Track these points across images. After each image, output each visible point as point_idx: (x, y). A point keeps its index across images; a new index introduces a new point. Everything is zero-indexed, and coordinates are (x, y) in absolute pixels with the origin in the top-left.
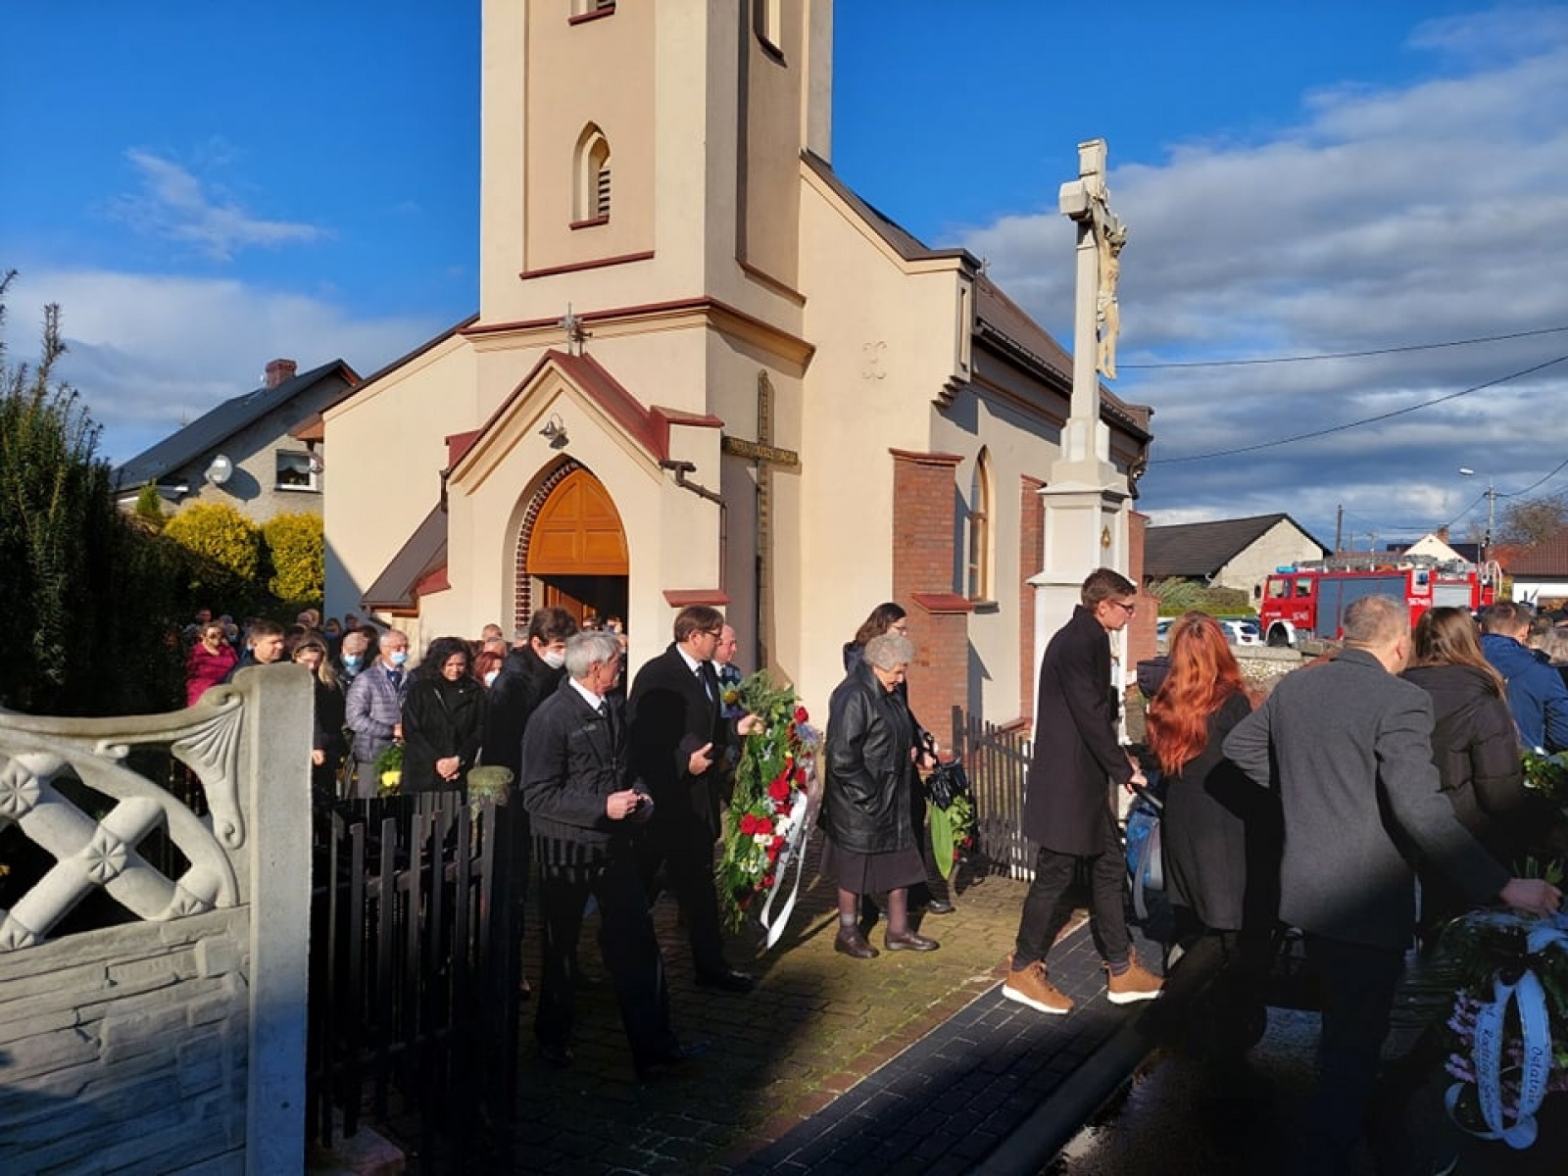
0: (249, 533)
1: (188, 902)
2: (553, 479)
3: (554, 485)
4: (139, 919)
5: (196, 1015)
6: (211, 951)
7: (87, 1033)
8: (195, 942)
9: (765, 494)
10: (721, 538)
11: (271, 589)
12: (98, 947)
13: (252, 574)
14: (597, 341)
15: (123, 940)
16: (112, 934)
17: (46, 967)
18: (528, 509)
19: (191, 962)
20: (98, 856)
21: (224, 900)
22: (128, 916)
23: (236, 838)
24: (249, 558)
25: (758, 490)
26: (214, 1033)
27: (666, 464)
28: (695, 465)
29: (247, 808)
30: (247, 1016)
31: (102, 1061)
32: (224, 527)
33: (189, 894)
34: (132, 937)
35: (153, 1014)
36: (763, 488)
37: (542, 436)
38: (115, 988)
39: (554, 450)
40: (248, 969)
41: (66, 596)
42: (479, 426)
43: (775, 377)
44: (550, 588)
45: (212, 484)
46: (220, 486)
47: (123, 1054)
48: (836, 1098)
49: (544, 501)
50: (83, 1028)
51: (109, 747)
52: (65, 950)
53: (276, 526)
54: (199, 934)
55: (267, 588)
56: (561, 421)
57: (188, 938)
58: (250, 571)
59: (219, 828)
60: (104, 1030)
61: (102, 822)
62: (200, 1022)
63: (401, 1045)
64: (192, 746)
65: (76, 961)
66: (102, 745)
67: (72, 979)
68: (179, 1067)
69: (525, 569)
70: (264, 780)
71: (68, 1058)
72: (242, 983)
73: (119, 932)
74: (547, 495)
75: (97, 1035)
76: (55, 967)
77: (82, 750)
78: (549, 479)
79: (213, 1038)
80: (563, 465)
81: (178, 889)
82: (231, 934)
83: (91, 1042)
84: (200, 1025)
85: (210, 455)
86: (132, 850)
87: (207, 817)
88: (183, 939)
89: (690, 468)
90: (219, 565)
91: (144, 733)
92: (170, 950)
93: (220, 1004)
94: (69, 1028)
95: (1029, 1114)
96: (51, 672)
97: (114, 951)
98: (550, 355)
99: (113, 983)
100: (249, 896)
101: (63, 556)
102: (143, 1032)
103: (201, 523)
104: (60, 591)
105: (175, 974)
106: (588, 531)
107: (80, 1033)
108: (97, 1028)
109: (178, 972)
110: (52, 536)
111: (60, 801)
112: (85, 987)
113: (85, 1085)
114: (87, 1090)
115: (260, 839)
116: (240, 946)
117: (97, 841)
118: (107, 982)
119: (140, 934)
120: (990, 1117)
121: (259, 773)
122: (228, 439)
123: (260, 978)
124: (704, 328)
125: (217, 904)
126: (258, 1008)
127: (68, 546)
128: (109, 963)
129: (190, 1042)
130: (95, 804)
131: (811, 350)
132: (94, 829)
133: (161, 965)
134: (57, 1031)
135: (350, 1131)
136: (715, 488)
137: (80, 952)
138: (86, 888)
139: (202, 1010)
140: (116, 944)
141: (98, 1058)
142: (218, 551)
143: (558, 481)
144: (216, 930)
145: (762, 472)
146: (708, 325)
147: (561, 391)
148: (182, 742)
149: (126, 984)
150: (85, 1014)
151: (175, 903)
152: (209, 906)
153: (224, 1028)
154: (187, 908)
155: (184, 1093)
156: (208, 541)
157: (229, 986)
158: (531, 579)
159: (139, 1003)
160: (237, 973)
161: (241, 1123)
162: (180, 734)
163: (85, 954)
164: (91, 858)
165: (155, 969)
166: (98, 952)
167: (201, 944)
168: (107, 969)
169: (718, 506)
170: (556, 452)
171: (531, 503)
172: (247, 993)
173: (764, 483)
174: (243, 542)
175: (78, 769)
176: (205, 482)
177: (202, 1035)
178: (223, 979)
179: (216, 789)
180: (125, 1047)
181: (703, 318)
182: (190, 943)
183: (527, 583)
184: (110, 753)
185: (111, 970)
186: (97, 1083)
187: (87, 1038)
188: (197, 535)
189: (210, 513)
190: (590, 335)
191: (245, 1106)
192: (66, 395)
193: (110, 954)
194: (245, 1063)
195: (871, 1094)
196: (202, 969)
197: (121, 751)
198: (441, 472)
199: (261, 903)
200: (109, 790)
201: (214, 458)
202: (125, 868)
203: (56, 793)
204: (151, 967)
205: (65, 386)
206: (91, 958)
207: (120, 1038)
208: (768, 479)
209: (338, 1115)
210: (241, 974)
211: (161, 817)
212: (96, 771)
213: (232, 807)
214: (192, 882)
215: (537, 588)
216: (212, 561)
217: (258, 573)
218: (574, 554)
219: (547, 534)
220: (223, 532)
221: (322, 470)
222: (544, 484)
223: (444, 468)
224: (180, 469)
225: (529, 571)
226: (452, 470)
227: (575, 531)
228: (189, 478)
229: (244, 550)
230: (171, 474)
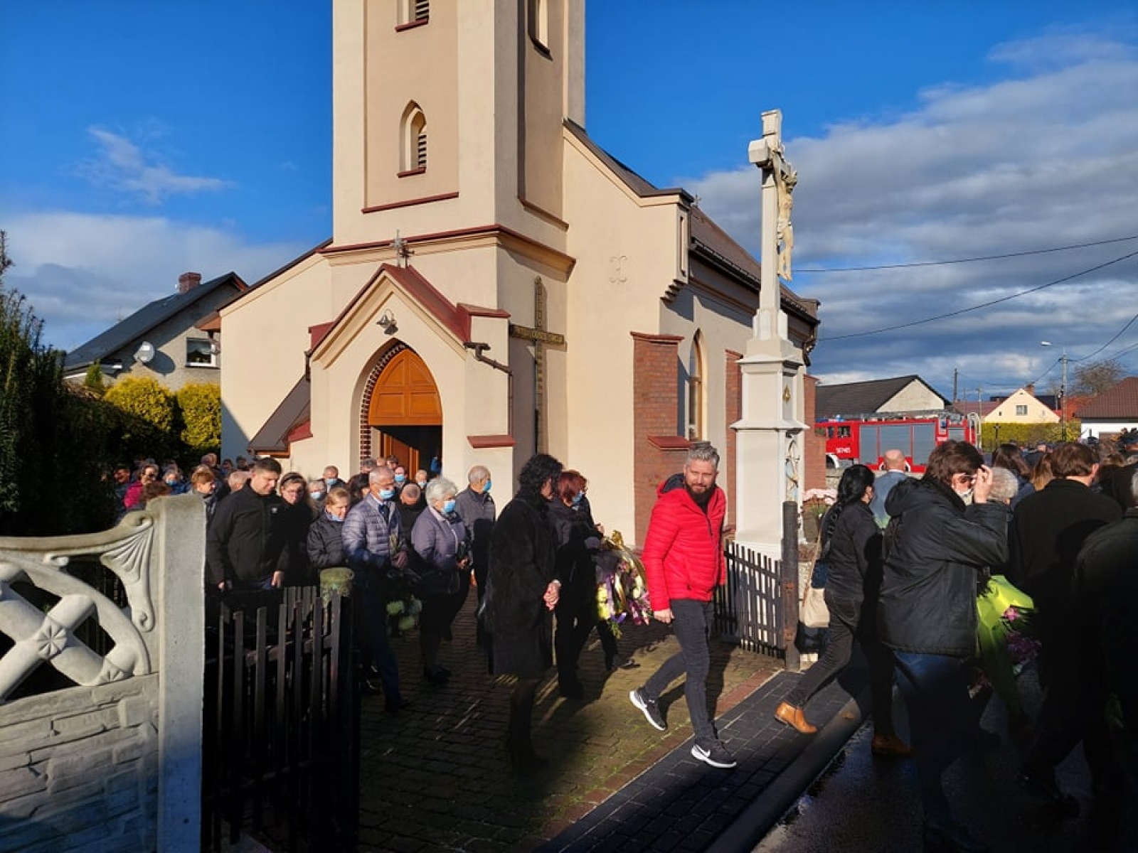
0: (166, 398)
1: (113, 672)
2: (387, 357)
3: (388, 361)
4: (76, 684)
5: (119, 756)
6: (129, 707)
7: (38, 770)
8: (118, 701)
9: (541, 365)
10: (509, 398)
11: (183, 439)
12: (44, 706)
13: (169, 428)
14: (418, 257)
15: (64, 700)
16: (56, 697)
17: (6, 722)
18: (369, 379)
19: (115, 716)
20: (45, 639)
21: (139, 669)
22: (69, 683)
23: (148, 624)
24: (166, 416)
25: (536, 363)
26: (132, 769)
27: (469, 345)
28: (490, 345)
29: (157, 601)
30: (157, 755)
31: (49, 791)
32: (149, 394)
33: (113, 666)
34: (71, 698)
35: (87, 756)
36: (539, 361)
37: (379, 326)
38: (59, 736)
39: (387, 336)
40: (157, 721)
41: (19, 447)
42: (333, 319)
43: (547, 282)
44: (385, 435)
45: (139, 363)
46: (145, 364)
47: (64, 786)
48: (595, 807)
49: (380, 372)
50: (35, 767)
51: (54, 558)
52: (20, 709)
53: (186, 392)
54: (122, 695)
55: (179, 438)
56: (393, 315)
57: (113, 698)
58: (167, 425)
59: (136, 617)
60: (50, 768)
61: (49, 614)
62: (122, 760)
63: (272, 775)
64: (115, 557)
65: (29, 716)
66: (48, 556)
67: (27, 731)
68: (106, 795)
69: (367, 422)
70: (169, 581)
71: (24, 789)
72: (153, 731)
73: (61, 695)
74: (382, 368)
75: (44, 771)
76: (12, 722)
77: (34, 561)
78: (384, 357)
79: (132, 772)
80: (394, 347)
81: (106, 662)
82: (145, 694)
83: (41, 777)
84: (124, 762)
85: (137, 342)
86: (71, 633)
87: (127, 608)
88: (109, 699)
89: (486, 347)
90: (144, 422)
91: (79, 548)
92: (99, 707)
93: (137, 746)
94: (24, 766)
95: (737, 816)
96: (10, 503)
97: (58, 709)
98: (385, 267)
99: (57, 733)
100: (158, 665)
101: (16, 417)
102: (79, 769)
103: (132, 391)
104: (14, 442)
105: (103, 725)
106: (413, 394)
107: (32, 770)
108: (45, 767)
109: (105, 724)
110: (7, 403)
111: (16, 599)
112: (36, 736)
113: (36, 809)
114: (36, 813)
115: (166, 624)
116: (151, 703)
117: (44, 628)
118: (53, 732)
119: (77, 696)
120: (708, 819)
121: (165, 576)
122: (149, 331)
123: (167, 727)
124: (495, 247)
125: (135, 673)
126: (165, 748)
127: (20, 410)
128: (54, 718)
129: (114, 776)
130: (43, 601)
131: (573, 262)
132: (43, 618)
133: (93, 719)
134: (15, 769)
135: (235, 839)
136: (504, 361)
137: (32, 710)
138: (37, 662)
139: (123, 752)
140: (58, 705)
141: (45, 789)
142: (144, 412)
143: (391, 358)
144: (134, 692)
145: (538, 350)
146: (498, 245)
147: (392, 293)
148: (108, 554)
149: (66, 733)
150: (36, 756)
151: (103, 672)
152: (129, 674)
153: (139, 765)
154: (111, 677)
155: (111, 814)
156: (136, 405)
157: (143, 733)
158: (372, 429)
159: (76, 746)
160: (149, 724)
161: (152, 835)
162: (106, 548)
163: (34, 712)
164: (39, 640)
165: (88, 722)
166: (45, 710)
167: (122, 702)
168: (52, 723)
169: (506, 375)
170: (389, 337)
171: (371, 374)
172: (157, 738)
173: (540, 358)
174: (162, 405)
175: (30, 575)
176: (135, 362)
177: (123, 770)
178: (139, 728)
179: (133, 587)
180: (65, 781)
181: (495, 240)
182: (114, 702)
183: (369, 432)
184: (54, 563)
185: (55, 723)
186: (44, 808)
187: (37, 774)
188: (128, 399)
189: (139, 385)
190: (413, 253)
191: (156, 823)
192: (16, 298)
193: (53, 712)
194: (155, 790)
195: (622, 803)
196: (123, 721)
197: (63, 561)
199: (166, 672)
200: (54, 590)
201: (141, 344)
202: (66, 646)
203: (13, 593)
204: (85, 721)
205: (16, 291)
206: (40, 714)
207: (62, 774)
208: (542, 354)
209: (226, 827)
210: (152, 724)
211: (93, 608)
212: (43, 576)
213: (145, 601)
214: (116, 657)
215: (376, 435)
216: (140, 419)
217: (173, 427)
218: (403, 411)
219: (383, 396)
220: (148, 398)
221: (219, 352)
222: (381, 360)
223: (307, 350)
224: (116, 352)
225: (370, 423)
226: (313, 351)
227: (402, 394)
228: (123, 358)
229: (163, 410)
230: (109, 356)
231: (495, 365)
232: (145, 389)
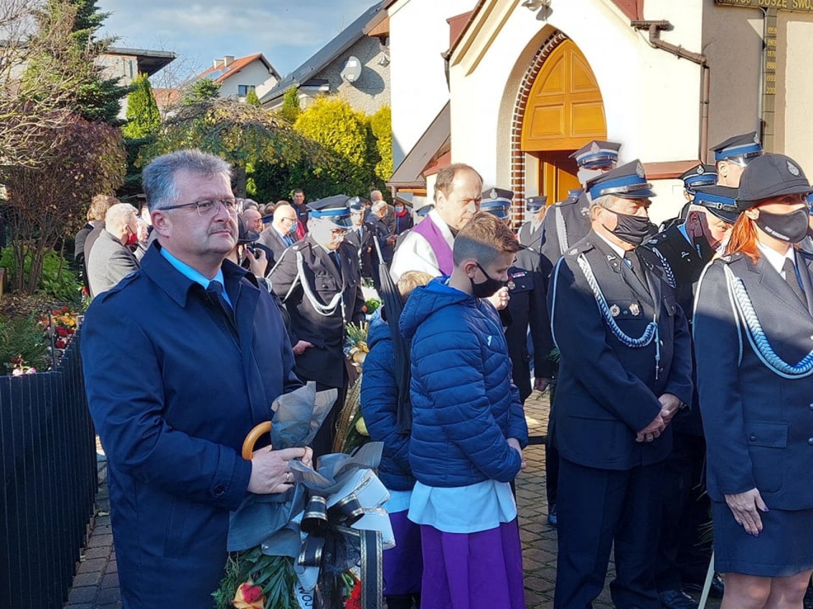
0: (358, 124)
2: (542, 54)
3: (544, 59)
9: (773, 48)
10: (701, 102)
11: (378, 174)
13: (362, 160)
18: (521, 86)
24: (358, 146)
25: (764, 45)
27: (640, 25)
32: (339, 120)
36: (770, 42)
37: (526, 8)
39: (541, 22)
44: (546, 164)
45: (346, 84)
46: (353, 84)
49: (535, 76)
53: (381, 116)
55: (373, 172)
58: (360, 157)
69: (519, 146)
74: (538, 70)
80: (551, 37)
85: (344, 57)
89: (664, 26)
90: (335, 154)
103: (321, 117)
106: (573, 104)
122: (356, 43)
136: (695, 46)
142: (334, 142)
143: (548, 54)
145: (771, 24)
156: (326, 133)
158: (526, 157)
169: (698, 68)
170: (541, 24)
171: (523, 79)
173: (773, 37)
174: (353, 132)
176: (341, 82)
183: (521, 160)
188: (318, 128)
198: (442, 54)
201: (347, 59)
215: (532, 164)
216: (329, 150)
217: (368, 159)
218: (562, 130)
219: (538, 109)
220: (338, 125)
221: (389, 62)
222: (535, 58)
224: (323, 71)
225: (522, 150)
226: (452, 53)
227: (562, 105)
228: (329, 78)
229: (355, 139)
230: (315, 76)
231: (679, 53)
232: (335, 113)
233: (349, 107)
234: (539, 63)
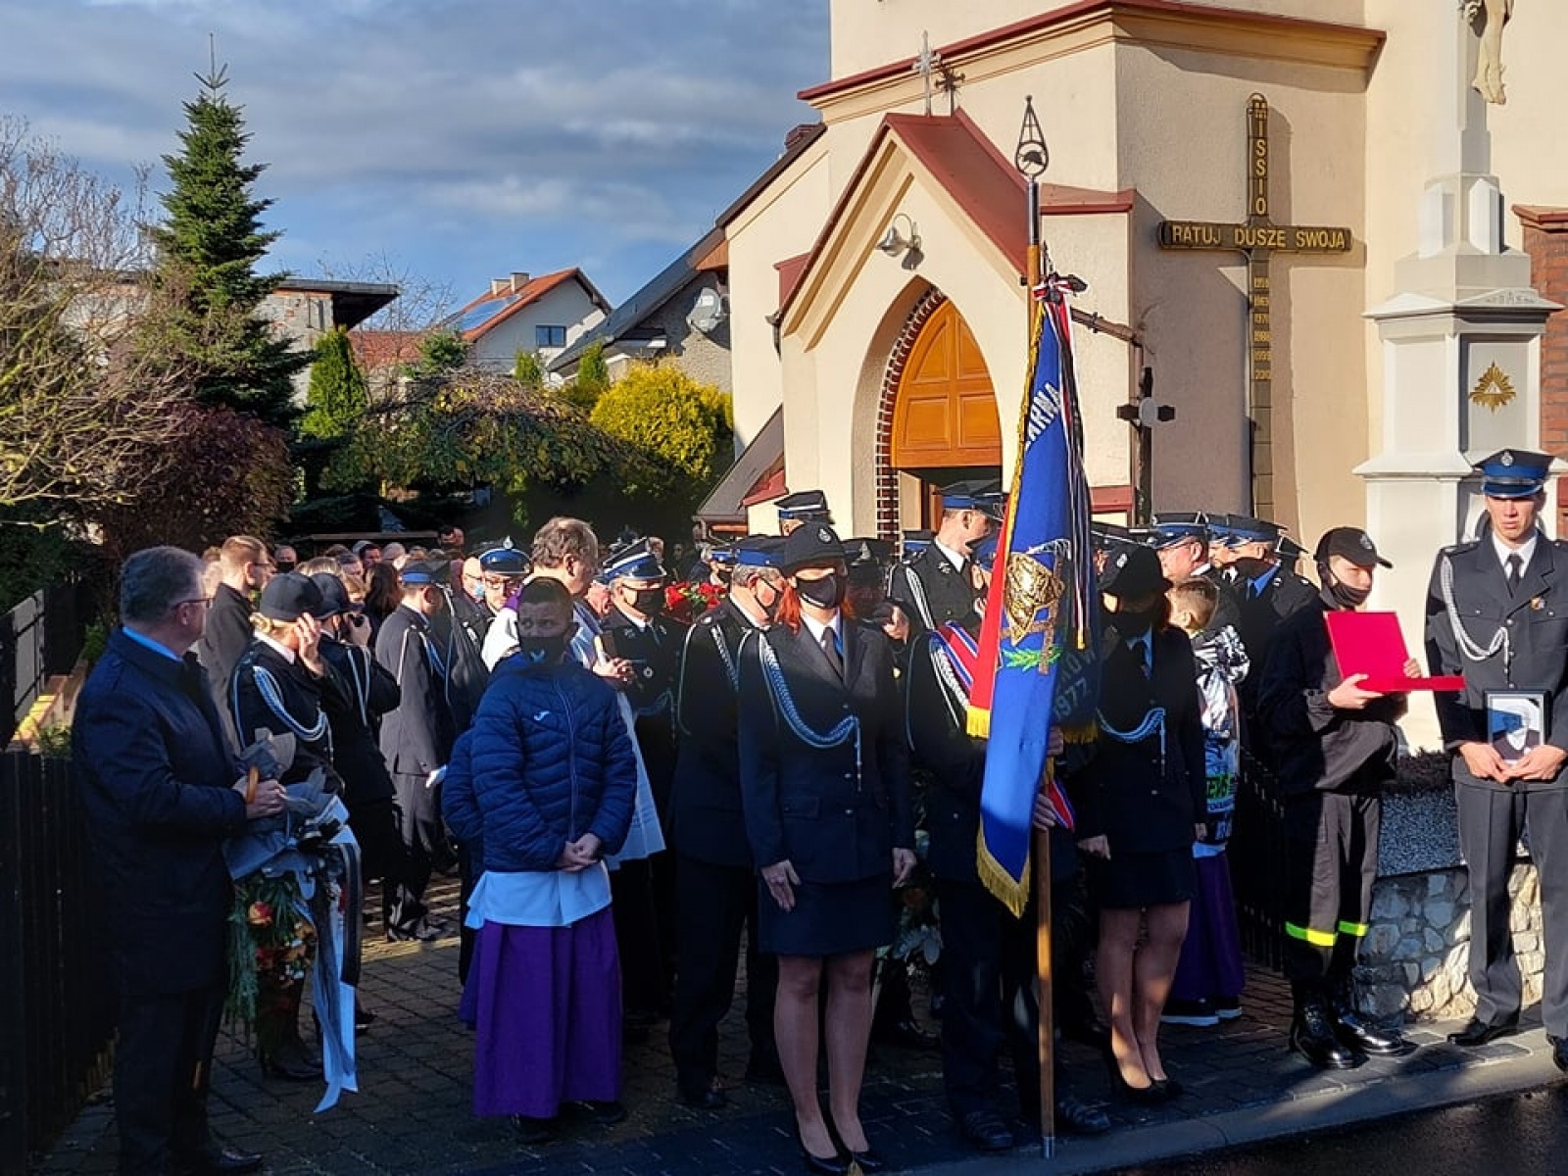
0: (701, 407)
2: (916, 319)
3: (919, 327)
9: (1268, 311)
13: (707, 469)
14: (974, 86)
18: (887, 368)
24: (702, 446)
25: (1249, 306)
28: (1084, 279)
32: (668, 403)
36: (1259, 301)
37: (890, 253)
39: (908, 271)
42: (808, 247)
43: (1281, 98)
44: (932, 487)
45: (695, 335)
46: (707, 335)
49: (907, 352)
56: (914, 226)
58: (704, 465)
69: (887, 460)
74: (911, 343)
78: (911, 318)
80: (925, 296)
85: (693, 289)
89: (1077, 284)
90: (660, 460)
98: (893, 121)
103: (637, 399)
106: (962, 396)
124: (1113, 44)
131: (1378, 40)
136: (1120, 315)
142: (659, 439)
143: (924, 320)
145: (1260, 270)
146: (1118, 39)
147: (910, 178)
156: (644, 425)
158: (900, 476)
169: (1125, 344)
170: (909, 275)
171: (890, 357)
173: (1264, 292)
174: (692, 423)
176: (688, 333)
181: (1108, 28)
183: (892, 482)
188: (631, 417)
189: (651, 384)
190: (963, 77)
198: (768, 318)
201: (698, 293)
208: (1268, 283)
215: (909, 488)
216: (652, 454)
218: (947, 436)
219: (912, 403)
220: (666, 411)
222: (906, 327)
223: (771, 314)
224: (656, 314)
225: (893, 466)
226: (783, 316)
227: (945, 397)
228: (666, 326)
229: (696, 435)
230: (642, 322)
231: (1095, 325)
232: (661, 391)
233: (685, 381)
234: (911, 333)
